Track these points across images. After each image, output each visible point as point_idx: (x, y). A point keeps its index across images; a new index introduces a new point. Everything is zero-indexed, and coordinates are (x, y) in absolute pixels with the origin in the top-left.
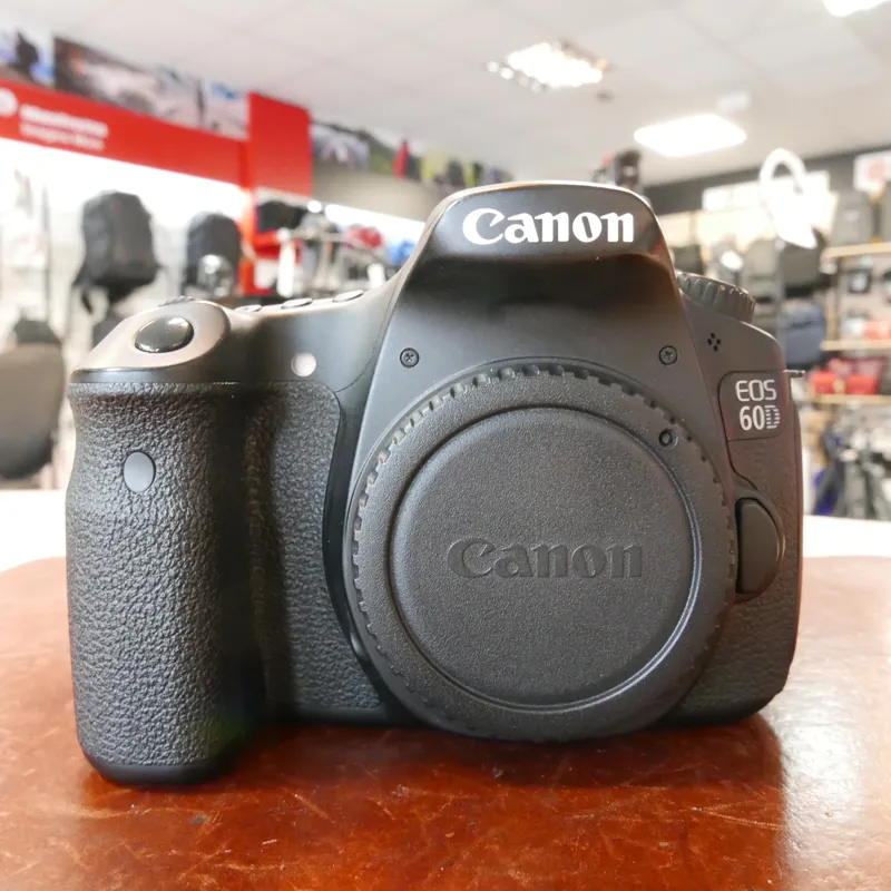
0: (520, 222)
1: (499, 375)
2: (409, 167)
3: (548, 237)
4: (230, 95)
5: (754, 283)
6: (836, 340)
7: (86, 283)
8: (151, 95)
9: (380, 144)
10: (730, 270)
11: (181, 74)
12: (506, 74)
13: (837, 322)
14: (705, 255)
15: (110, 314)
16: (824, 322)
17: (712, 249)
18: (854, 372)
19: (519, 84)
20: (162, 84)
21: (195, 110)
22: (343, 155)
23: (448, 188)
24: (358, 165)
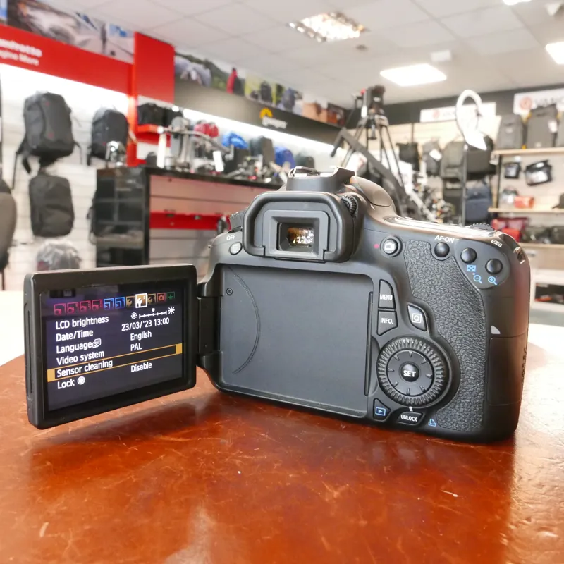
2: (236, 86)
4: (123, 34)
5: (448, 170)
6: (497, 207)
7: (26, 152)
8: (71, 31)
9: (218, 70)
10: (435, 160)
11: (90, 18)
12: (300, 29)
13: (498, 195)
14: (420, 150)
15: (41, 172)
16: (491, 195)
17: (424, 147)
18: (507, 227)
19: (309, 36)
20: (79, 24)
21: (100, 42)
22: (194, 76)
23: (261, 101)
24: (204, 83)
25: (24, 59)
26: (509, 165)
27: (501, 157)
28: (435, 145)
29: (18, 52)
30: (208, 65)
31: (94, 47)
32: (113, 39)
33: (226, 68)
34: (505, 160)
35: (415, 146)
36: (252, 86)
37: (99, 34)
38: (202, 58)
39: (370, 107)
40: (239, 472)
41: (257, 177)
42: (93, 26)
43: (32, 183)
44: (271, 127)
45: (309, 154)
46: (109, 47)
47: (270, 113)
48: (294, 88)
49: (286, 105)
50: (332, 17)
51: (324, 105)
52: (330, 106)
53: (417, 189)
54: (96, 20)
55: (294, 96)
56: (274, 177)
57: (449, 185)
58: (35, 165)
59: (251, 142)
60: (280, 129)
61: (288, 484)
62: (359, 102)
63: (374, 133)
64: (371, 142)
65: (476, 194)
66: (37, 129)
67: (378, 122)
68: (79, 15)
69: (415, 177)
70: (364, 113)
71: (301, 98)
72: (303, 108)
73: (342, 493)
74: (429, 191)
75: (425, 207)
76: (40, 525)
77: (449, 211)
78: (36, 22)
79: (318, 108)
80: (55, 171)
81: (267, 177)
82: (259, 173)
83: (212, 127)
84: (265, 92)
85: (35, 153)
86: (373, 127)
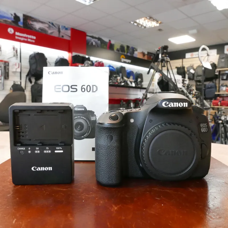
0: (171, 104)
1: (166, 125)
2: (110, 47)
3: (175, 106)
4: (66, 29)
5: (198, 77)
6: (219, 92)
7: (30, 75)
8: (47, 29)
9: (103, 41)
10: (192, 73)
11: (54, 24)
12: (135, 24)
13: (219, 87)
14: (186, 69)
15: (35, 83)
16: (216, 87)
17: (187, 68)
18: (223, 100)
19: (139, 26)
20: (50, 26)
21: (58, 33)
22: (94, 43)
23: (120, 52)
24: (98, 46)
25: (29, 40)
26: (223, 74)
27: (220, 71)
28: (192, 67)
29: (27, 38)
30: (99, 39)
31: (56, 34)
32: (63, 31)
33: (107, 40)
34: (222, 73)
35: (184, 68)
36: (117, 46)
37: (57, 30)
38: (97, 36)
39: (162, 54)
40: (83, 201)
41: (118, 83)
42: (55, 26)
43: (32, 87)
44: (125, 62)
45: (140, 72)
46: (61, 34)
47: (124, 57)
48: (134, 47)
49: (130, 54)
50: (148, 19)
51: (146, 53)
52: (149, 53)
53: (184, 85)
54: (56, 24)
55: (134, 50)
56: (125, 83)
57: (198, 84)
58: (33, 80)
59: (117, 68)
60: (128, 63)
61: (100, 205)
62: (158, 52)
63: (164, 64)
64: (163, 68)
65: (209, 87)
66: (34, 67)
67: (166, 60)
68: (50, 23)
69: (183, 81)
70: (160, 56)
71: (137, 50)
72: (137, 54)
73: (118, 208)
74: (190, 86)
75: (187, 93)
76: (14, 220)
77: (198, 94)
78: (34, 26)
79: (144, 54)
80: (41, 82)
81: (122, 83)
82: (119, 81)
83: (101, 63)
84: (122, 48)
85: (33, 75)
86: (164, 62)
